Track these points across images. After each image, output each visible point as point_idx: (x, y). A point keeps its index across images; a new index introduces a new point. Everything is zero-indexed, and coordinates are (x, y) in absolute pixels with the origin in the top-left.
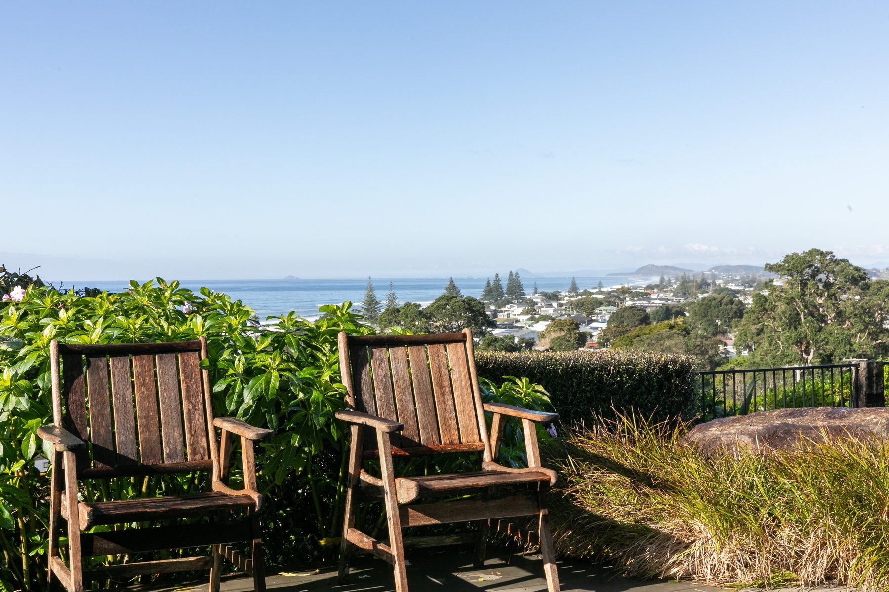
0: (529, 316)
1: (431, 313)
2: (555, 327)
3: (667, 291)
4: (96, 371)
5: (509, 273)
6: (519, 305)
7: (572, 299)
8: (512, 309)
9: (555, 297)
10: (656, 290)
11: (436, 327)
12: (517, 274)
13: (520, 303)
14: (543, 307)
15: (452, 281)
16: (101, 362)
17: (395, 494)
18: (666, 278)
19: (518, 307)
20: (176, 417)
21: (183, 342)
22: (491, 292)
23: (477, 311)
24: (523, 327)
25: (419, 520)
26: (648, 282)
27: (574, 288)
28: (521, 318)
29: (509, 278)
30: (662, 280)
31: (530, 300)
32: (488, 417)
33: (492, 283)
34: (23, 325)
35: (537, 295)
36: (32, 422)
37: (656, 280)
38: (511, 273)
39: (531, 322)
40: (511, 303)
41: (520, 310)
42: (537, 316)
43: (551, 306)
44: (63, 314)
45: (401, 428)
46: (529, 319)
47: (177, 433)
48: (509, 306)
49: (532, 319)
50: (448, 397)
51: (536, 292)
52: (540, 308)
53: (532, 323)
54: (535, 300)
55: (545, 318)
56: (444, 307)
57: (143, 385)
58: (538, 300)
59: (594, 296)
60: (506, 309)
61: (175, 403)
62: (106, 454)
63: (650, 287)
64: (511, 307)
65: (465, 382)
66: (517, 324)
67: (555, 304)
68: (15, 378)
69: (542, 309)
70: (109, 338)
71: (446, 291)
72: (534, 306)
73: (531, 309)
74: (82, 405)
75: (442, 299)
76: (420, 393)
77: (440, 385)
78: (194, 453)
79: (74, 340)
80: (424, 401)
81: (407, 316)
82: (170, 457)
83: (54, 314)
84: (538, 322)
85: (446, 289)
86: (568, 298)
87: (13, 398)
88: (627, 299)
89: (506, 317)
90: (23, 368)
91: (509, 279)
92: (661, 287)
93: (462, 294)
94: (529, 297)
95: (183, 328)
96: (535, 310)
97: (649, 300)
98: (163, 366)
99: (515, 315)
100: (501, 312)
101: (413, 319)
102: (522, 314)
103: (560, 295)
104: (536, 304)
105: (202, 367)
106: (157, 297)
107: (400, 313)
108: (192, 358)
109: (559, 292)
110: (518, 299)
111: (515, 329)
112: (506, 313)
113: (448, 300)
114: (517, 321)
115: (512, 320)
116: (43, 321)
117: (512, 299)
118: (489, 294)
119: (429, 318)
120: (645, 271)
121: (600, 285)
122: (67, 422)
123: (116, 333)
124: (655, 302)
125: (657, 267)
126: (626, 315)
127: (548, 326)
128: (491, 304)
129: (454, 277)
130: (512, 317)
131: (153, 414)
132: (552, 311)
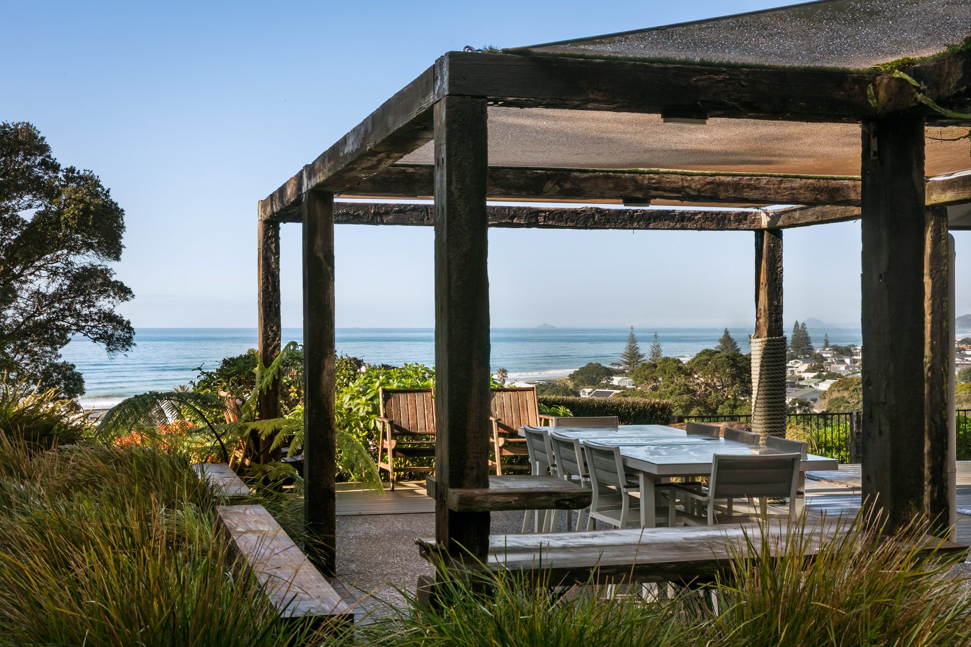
0: (816, 374)
1: (692, 369)
2: (840, 387)
4: (395, 398)
5: (794, 324)
6: (805, 360)
8: (797, 365)
9: (847, 351)
11: (698, 384)
12: (804, 324)
13: (807, 358)
14: (833, 363)
15: (727, 332)
16: (397, 395)
17: (498, 443)
19: (804, 362)
20: (423, 416)
21: (425, 389)
23: (743, 367)
24: (805, 386)
25: (507, 453)
26: (964, 336)
28: (805, 375)
29: (795, 328)
31: (818, 354)
32: (541, 419)
34: (366, 381)
35: (827, 349)
36: (373, 416)
38: (797, 323)
39: (817, 380)
40: (797, 358)
41: (806, 366)
42: (825, 373)
43: (843, 362)
44: (381, 377)
45: (500, 420)
46: (815, 377)
47: (423, 421)
48: (794, 361)
49: (818, 377)
50: (526, 412)
51: (827, 346)
52: (830, 364)
53: (819, 382)
54: (824, 355)
55: (832, 376)
56: (705, 362)
57: (411, 404)
58: (828, 354)
60: (790, 364)
61: (422, 411)
62: (398, 427)
63: (965, 341)
64: (796, 362)
65: (533, 406)
66: (801, 383)
67: (847, 361)
68: (367, 400)
70: (400, 387)
71: (719, 344)
72: (822, 362)
73: (819, 367)
74: (390, 410)
75: (704, 353)
76: (514, 410)
77: (523, 407)
78: (429, 429)
79: (388, 387)
80: (516, 413)
81: (665, 372)
82: (420, 429)
83: (377, 377)
84: (824, 380)
85: (720, 341)
87: (366, 407)
89: (792, 374)
90: (368, 397)
91: (794, 331)
93: (738, 347)
94: (818, 352)
95: (425, 384)
96: (822, 367)
97: (963, 357)
98: (419, 397)
99: (800, 372)
101: (672, 375)
102: (807, 371)
103: (856, 349)
104: (825, 359)
105: (432, 397)
106: (416, 371)
107: (658, 368)
108: (429, 395)
109: (853, 346)
110: (804, 354)
111: (796, 389)
112: (792, 369)
113: (710, 355)
114: (801, 379)
115: (795, 378)
116: (374, 380)
117: (798, 353)
119: (690, 375)
120: (962, 322)
122: (386, 416)
123: (402, 385)
124: (969, 358)
127: (832, 385)
129: (729, 327)
130: (797, 374)
131: (415, 414)
132: (842, 368)
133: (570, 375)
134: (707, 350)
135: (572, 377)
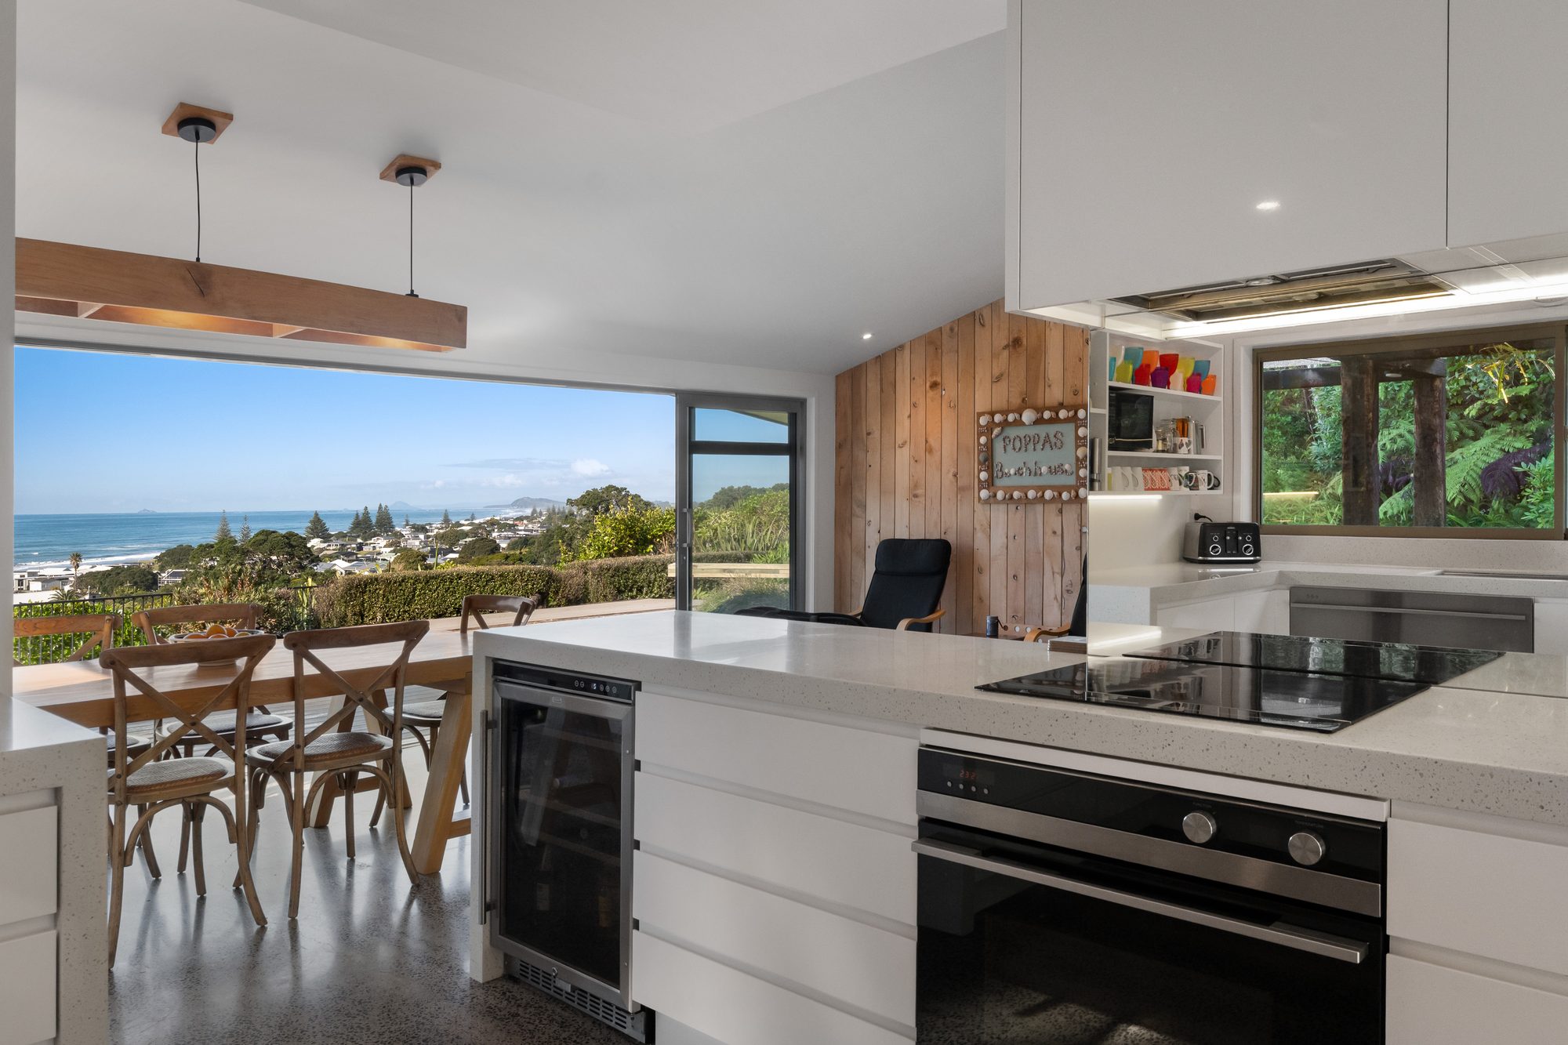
0: (392, 549)
3: (535, 523)
6: (385, 536)
7: (441, 531)
8: (378, 542)
9: (422, 529)
10: (525, 522)
12: (387, 506)
13: (387, 534)
14: (409, 539)
18: (538, 510)
19: (384, 538)
22: (360, 524)
26: (520, 514)
27: (446, 521)
28: (383, 550)
29: (379, 510)
30: (534, 511)
31: (398, 531)
33: (361, 516)
35: (406, 526)
37: (528, 512)
38: (380, 505)
39: (392, 554)
40: (378, 535)
41: (385, 541)
42: (401, 548)
43: (417, 538)
46: (391, 552)
48: (375, 538)
51: (406, 523)
52: (406, 540)
54: (402, 532)
58: (406, 532)
59: (463, 528)
60: (372, 541)
63: (521, 519)
64: (378, 539)
67: (422, 537)
69: (409, 541)
72: (400, 538)
73: (396, 542)
85: (311, 522)
86: (437, 530)
88: (496, 530)
89: (371, 550)
91: (378, 512)
92: (530, 519)
94: (398, 529)
96: (399, 542)
97: (515, 531)
100: (367, 544)
102: (385, 547)
103: (430, 526)
104: (403, 536)
109: (429, 523)
110: (386, 531)
112: (372, 545)
113: (267, 535)
117: (381, 532)
118: (357, 527)
120: (519, 503)
121: (473, 518)
124: (519, 533)
125: (532, 499)
126: (477, 546)
128: (358, 537)
130: (378, 549)
132: (417, 543)
133: (156, 557)
134: (263, 531)
135: (159, 559)
